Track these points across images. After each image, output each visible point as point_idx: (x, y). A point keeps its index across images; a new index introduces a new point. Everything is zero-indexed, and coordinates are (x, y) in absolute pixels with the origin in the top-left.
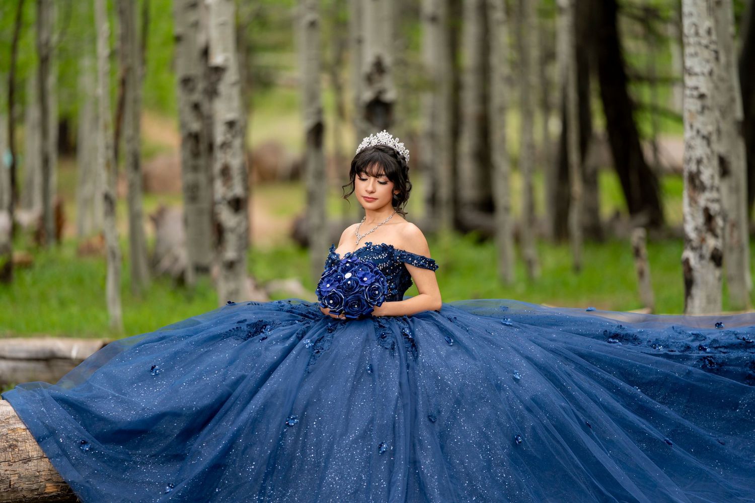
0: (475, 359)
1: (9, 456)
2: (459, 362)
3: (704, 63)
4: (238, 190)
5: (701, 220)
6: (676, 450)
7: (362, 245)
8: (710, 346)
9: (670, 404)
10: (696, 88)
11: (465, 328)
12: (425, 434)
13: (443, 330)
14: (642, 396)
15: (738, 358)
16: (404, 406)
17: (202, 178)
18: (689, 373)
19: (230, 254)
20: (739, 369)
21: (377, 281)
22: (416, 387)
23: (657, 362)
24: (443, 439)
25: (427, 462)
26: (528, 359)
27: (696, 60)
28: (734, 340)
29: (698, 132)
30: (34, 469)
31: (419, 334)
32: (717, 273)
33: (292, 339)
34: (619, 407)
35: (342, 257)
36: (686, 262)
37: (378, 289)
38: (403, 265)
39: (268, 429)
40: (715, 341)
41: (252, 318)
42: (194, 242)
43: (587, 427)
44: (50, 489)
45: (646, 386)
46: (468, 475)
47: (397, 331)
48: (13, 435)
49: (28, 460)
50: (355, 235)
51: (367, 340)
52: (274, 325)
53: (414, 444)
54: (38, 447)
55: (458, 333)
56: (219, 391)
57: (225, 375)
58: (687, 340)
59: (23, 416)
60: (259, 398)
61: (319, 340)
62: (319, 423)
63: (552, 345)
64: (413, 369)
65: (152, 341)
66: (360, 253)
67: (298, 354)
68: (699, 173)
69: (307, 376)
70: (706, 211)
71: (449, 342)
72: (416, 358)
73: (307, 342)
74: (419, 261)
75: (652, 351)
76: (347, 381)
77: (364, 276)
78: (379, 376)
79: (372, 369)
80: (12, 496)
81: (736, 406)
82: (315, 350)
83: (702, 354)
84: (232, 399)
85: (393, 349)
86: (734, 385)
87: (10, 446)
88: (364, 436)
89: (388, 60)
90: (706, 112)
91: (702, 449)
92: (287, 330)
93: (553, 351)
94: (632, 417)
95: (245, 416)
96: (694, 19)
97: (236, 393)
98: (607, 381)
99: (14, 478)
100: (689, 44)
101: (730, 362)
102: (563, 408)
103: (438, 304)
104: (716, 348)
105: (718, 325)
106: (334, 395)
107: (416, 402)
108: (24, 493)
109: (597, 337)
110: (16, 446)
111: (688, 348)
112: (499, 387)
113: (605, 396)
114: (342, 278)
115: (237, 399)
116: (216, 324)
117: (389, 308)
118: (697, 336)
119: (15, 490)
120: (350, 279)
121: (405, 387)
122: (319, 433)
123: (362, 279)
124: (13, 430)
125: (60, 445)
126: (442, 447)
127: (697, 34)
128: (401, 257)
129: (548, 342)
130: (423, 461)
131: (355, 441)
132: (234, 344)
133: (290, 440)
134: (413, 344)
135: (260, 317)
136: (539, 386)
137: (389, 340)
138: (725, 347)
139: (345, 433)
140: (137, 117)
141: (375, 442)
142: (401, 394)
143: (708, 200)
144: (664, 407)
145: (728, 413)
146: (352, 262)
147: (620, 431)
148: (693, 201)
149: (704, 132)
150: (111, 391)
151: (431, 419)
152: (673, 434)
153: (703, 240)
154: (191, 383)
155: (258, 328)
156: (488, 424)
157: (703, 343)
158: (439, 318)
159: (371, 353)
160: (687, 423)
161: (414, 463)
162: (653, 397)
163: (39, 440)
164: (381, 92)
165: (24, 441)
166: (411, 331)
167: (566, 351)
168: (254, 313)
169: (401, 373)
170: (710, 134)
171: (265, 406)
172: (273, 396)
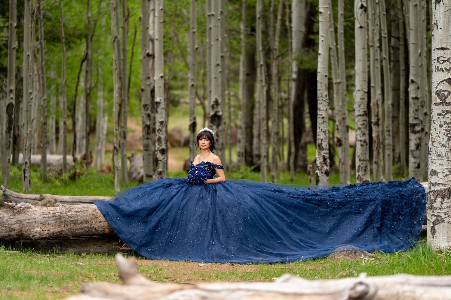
0: (233, 195)
1: (96, 220)
2: (229, 196)
3: (324, 107)
4: (164, 147)
5: (322, 160)
6: (294, 224)
7: (201, 162)
8: (306, 195)
9: (293, 212)
10: (321, 115)
11: (231, 187)
12: (218, 216)
13: (224, 187)
14: (285, 209)
15: (314, 199)
16: (212, 208)
17: (150, 142)
18: (299, 202)
19: (160, 169)
20: (314, 202)
21: (205, 173)
22: (216, 203)
23: (289, 199)
24: (224, 217)
25: (219, 224)
26: (250, 196)
27: (321, 105)
28: (313, 193)
29: (322, 130)
30: (103, 224)
31: (217, 188)
32: (327, 178)
33: (179, 189)
34: (277, 212)
35: (195, 165)
36: (317, 174)
37: (205, 176)
38: (213, 168)
39: (172, 213)
40: (307, 193)
41: (168, 182)
42: (146, 166)
43: (267, 217)
44: (107, 231)
45: (286, 206)
46: (231, 228)
47: (211, 187)
48: (97, 214)
49: (101, 222)
50: (199, 159)
51: (202, 189)
52: (174, 185)
53: (214, 218)
54: (104, 218)
55: (229, 188)
56: (158, 203)
57: (159, 198)
58: (299, 193)
59: (100, 209)
60: (169, 205)
61: (187, 189)
62: (187, 212)
63: (258, 193)
64: (215, 198)
65: (138, 188)
66: (200, 164)
67: (181, 193)
68: (321, 144)
69: (184, 199)
70: (324, 156)
71: (226, 190)
72: (216, 194)
73: (184, 189)
74: (218, 167)
75: (288, 196)
76: (195, 200)
77: (201, 172)
78: (205, 199)
79: (203, 197)
80: (96, 232)
81: (313, 213)
82: (186, 192)
83: (303, 197)
84: (161, 205)
85: (209, 192)
86: (313, 207)
87: (96, 218)
88: (200, 216)
89: (220, 101)
90: (324, 123)
91: (302, 224)
92: (178, 186)
93: (258, 195)
94: (281, 214)
95: (165, 210)
96: (321, 92)
97: (162, 204)
98: (274, 204)
99: (97, 227)
100: (319, 100)
101: (312, 199)
102: (260, 211)
103: (224, 179)
104: (308, 195)
105: (309, 188)
106: (191, 204)
107: (216, 207)
108: (100, 232)
109: (272, 191)
110: (98, 218)
111: (299, 195)
112: (240, 204)
113: (273, 208)
114: (195, 173)
115: (163, 205)
116: (157, 184)
117: (209, 181)
118: (302, 192)
119: (97, 231)
120: (197, 173)
121: (213, 203)
122: (187, 214)
123: (200, 173)
124: (97, 213)
125: (110, 217)
126: (223, 220)
127: (322, 96)
128: (213, 165)
129: (256, 192)
130: (217, 223)
131: (197, 217)
132: (162, 190)
133: (178, 217)
134: (215, 191)
135: (170, 182)
136: (252, 204)
137: (208, 189)
138: (311, 195)
139: (194, 215)
140: (125, 119)
141: (203, 218)
142: (211, 204)
143: (324, 153)
144: (291, 212)
145: (311, 215)
146: (199, 167)
147: (277, 218)
148: (319, 153)
149: (324, 130)
150: (125, 203)
151: (220, 212)
152: (294, 220)
153: (323, 167)
154: (149, 201)
155: (169, 185)
156: (237, 214)
157: (304, 194)
158: (224, 184)
159: (203, 193)
160: (298, 217)
161: (214, 224)
162: (288, 209)
163: (104, 216)
164: (217, 112)
165: (100, 216)
166: (215, 187)
167: (262, 195)
168: (169, 181)
169: (211, 199)
170: (326, 130)
171: (171, 207)
172: (174, 204)
